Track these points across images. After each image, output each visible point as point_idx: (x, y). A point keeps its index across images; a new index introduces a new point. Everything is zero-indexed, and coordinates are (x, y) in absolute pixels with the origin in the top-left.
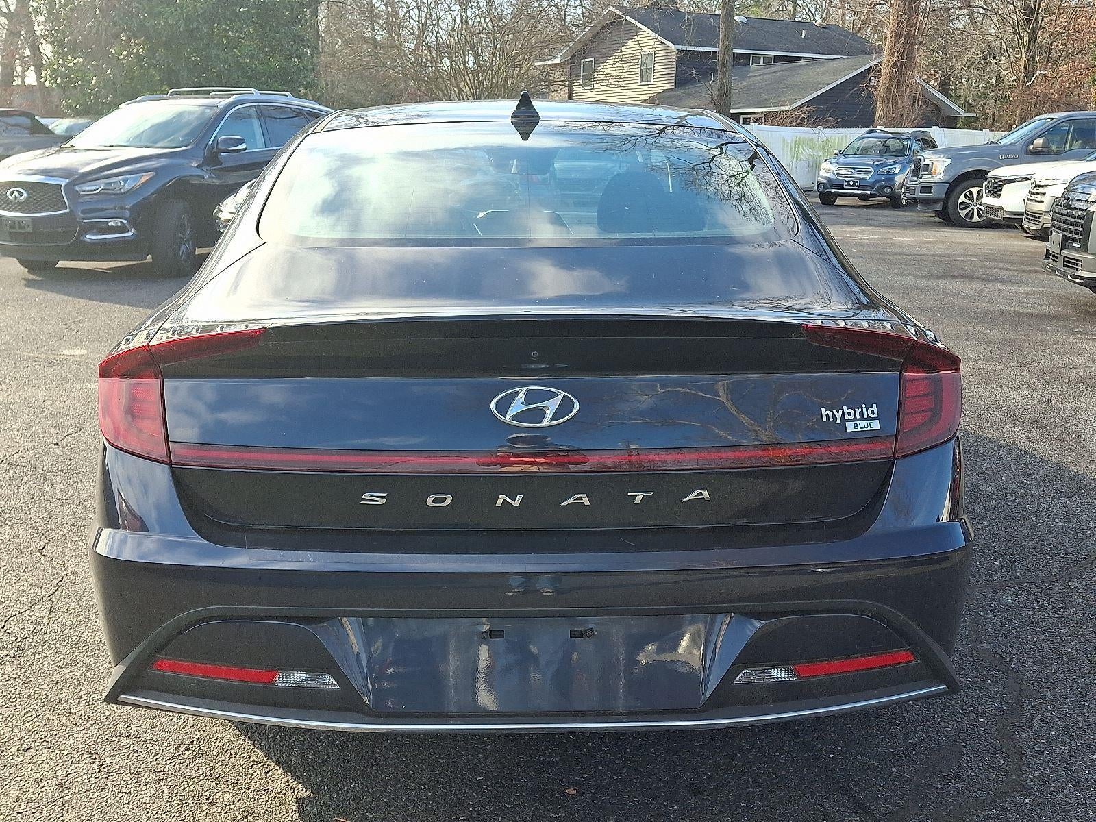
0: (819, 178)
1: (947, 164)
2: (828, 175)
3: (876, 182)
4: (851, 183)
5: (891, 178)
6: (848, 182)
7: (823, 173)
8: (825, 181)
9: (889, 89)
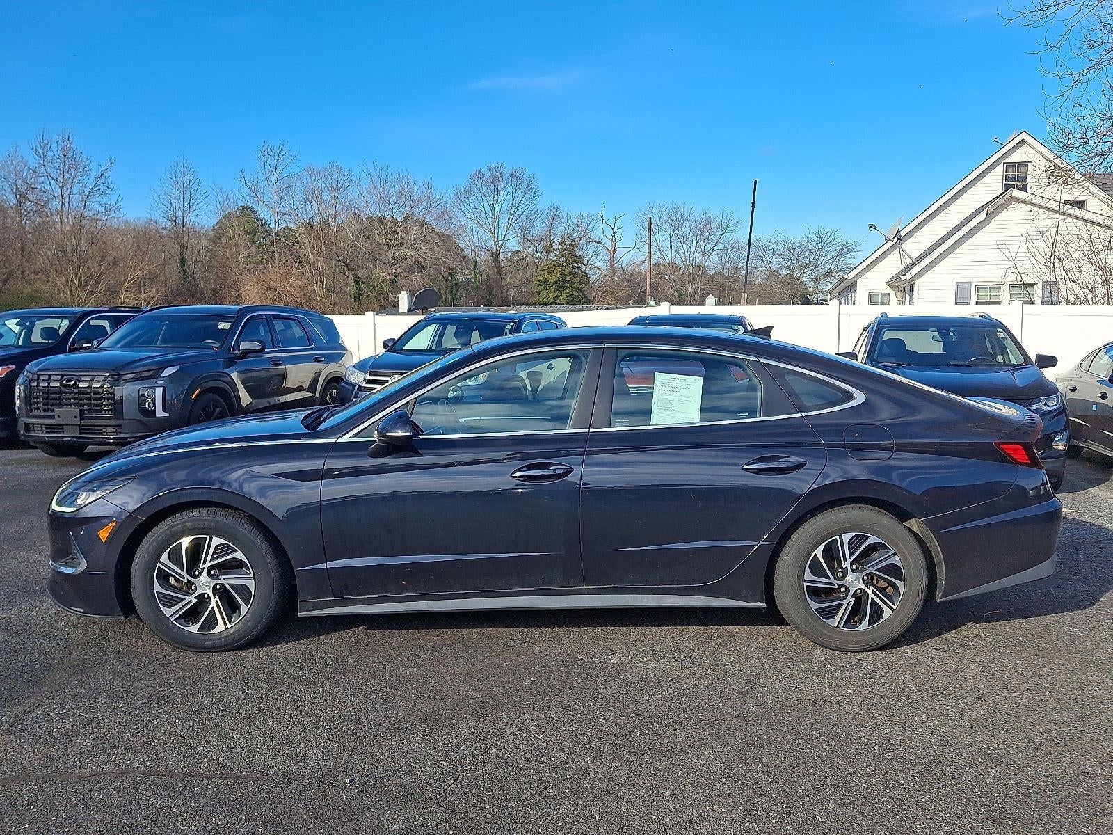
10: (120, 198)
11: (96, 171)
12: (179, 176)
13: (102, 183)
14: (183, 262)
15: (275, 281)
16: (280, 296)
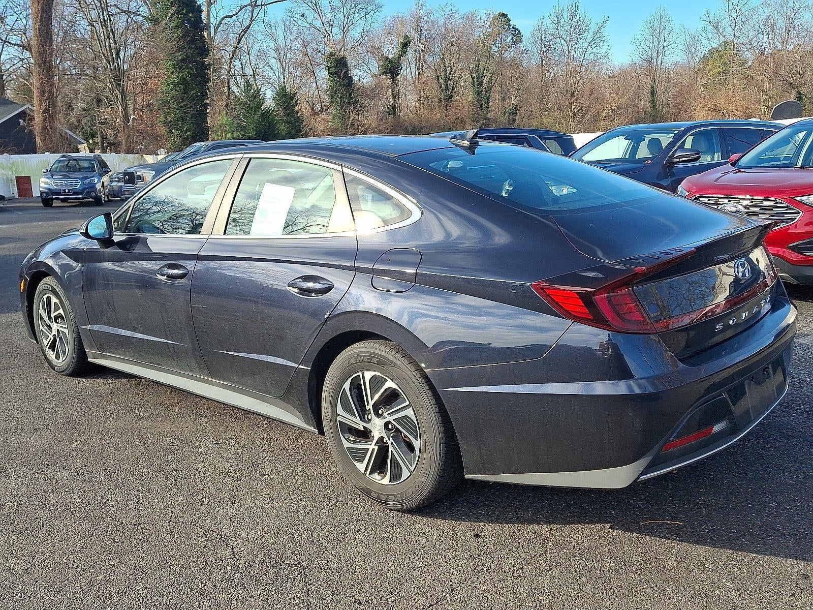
0: (41, 189)
1: (153, 175)
2: (46, 186)
3: (84, 189)
4: (67, 191)
5: (93, 186)
6: (65, 190)
7: (42, 185)
8: (47, 191)
9: (44, 128)
10: (609, 47)
11: (593, 28)
12: (657, 24)
13: (598, 39)
14: (653, 93)
15: (721, 102)
16: (723, 115)
